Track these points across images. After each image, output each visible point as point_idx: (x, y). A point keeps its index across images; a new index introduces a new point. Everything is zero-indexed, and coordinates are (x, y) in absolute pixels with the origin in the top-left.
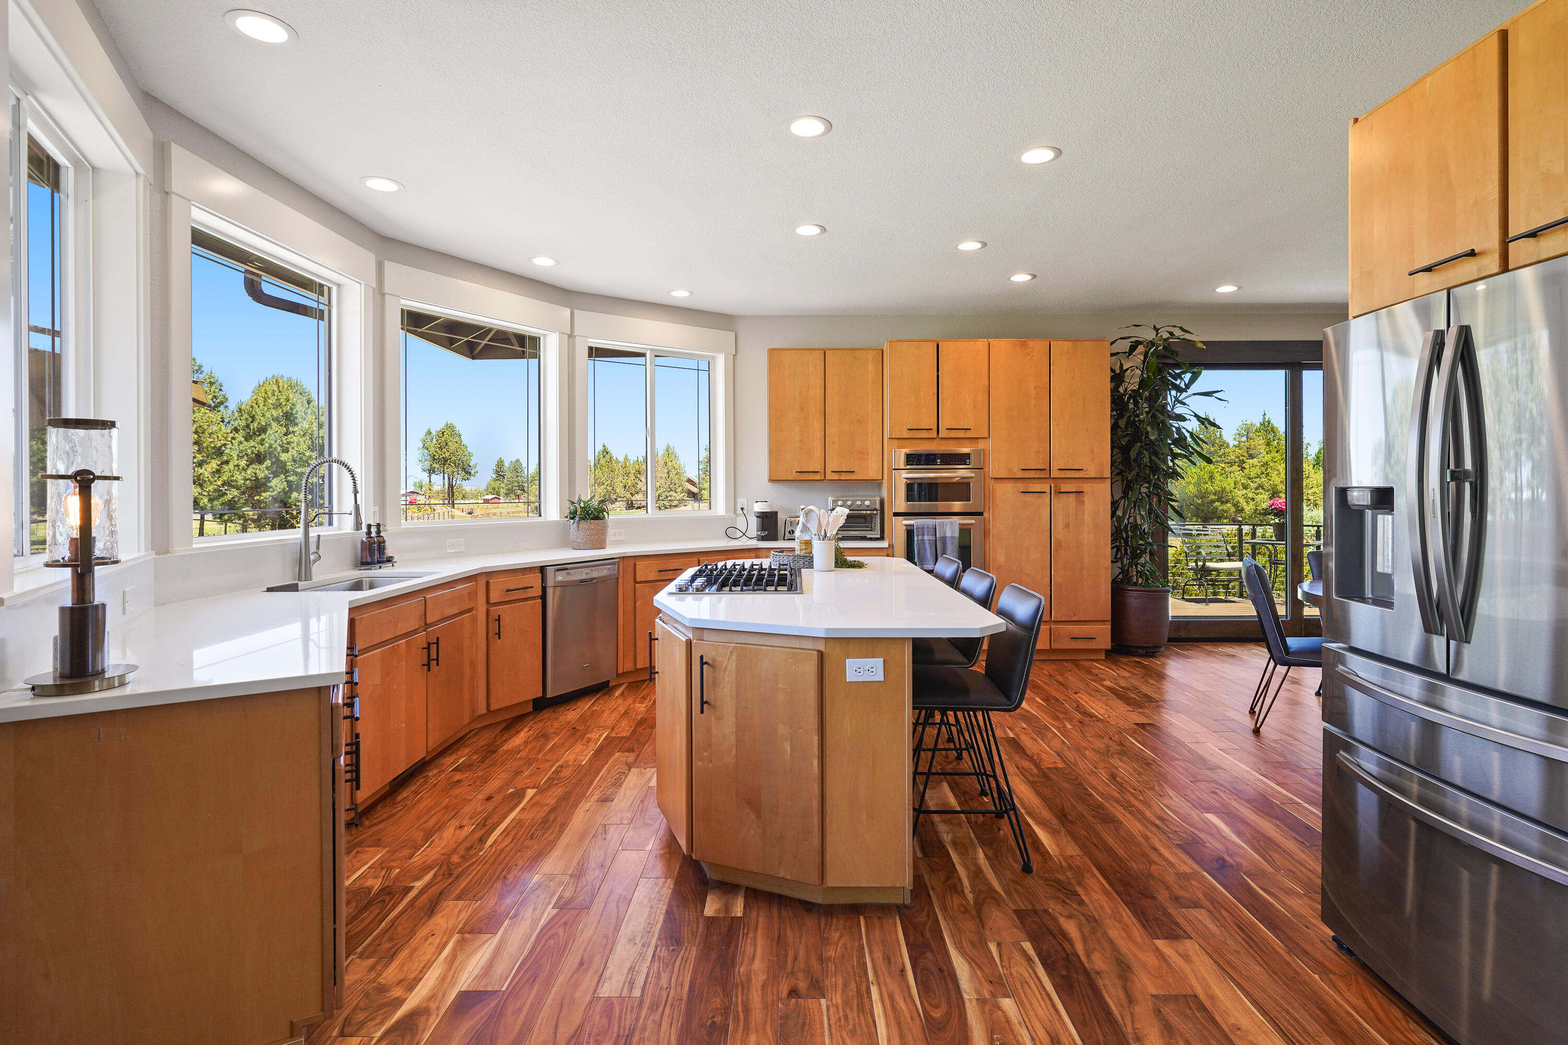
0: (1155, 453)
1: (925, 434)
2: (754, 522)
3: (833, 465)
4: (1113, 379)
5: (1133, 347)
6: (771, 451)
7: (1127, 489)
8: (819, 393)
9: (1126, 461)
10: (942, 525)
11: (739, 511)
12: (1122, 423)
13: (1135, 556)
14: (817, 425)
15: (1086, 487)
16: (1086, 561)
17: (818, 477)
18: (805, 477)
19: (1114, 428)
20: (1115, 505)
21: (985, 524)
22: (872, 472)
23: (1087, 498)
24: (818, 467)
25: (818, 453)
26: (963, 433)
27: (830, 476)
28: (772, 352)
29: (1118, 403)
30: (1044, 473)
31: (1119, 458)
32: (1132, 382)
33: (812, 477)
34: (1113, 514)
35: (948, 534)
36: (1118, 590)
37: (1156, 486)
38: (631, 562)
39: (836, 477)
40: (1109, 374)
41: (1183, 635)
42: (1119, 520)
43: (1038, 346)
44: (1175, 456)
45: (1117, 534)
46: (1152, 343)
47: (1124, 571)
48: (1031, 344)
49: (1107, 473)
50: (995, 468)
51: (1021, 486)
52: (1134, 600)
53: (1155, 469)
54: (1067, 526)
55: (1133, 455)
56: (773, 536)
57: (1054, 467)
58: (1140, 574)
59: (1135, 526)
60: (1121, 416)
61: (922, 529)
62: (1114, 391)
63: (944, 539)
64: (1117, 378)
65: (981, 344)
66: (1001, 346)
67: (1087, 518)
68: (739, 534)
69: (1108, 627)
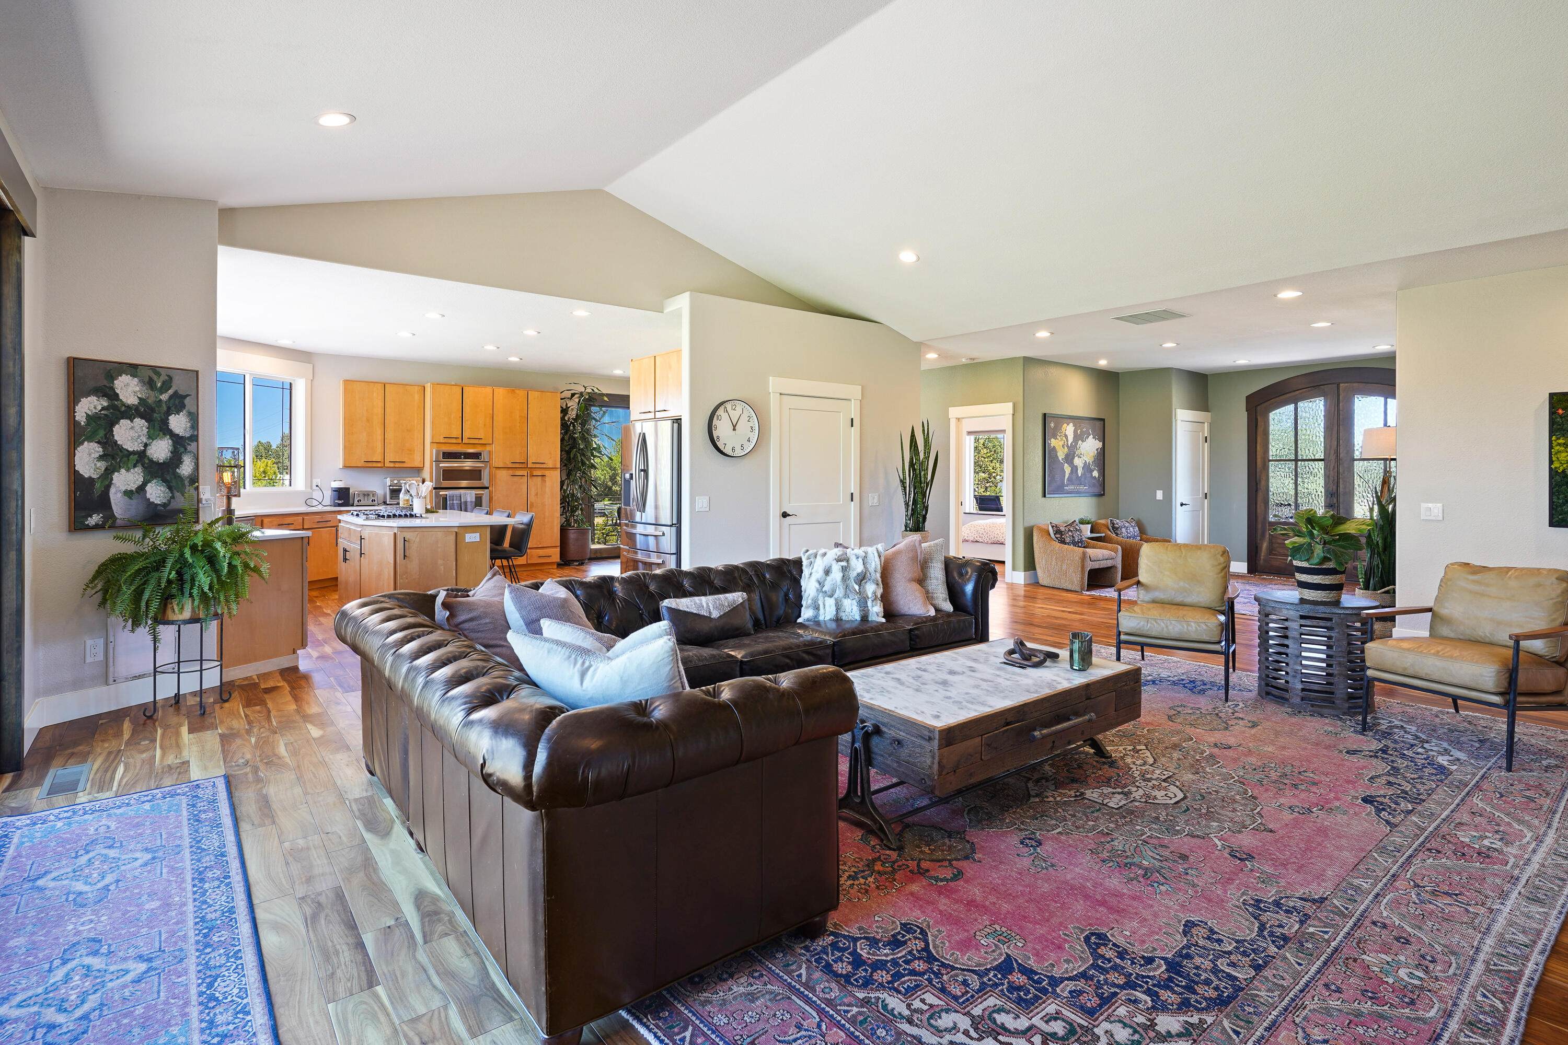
0: (584, 455)
1: (454, 441)
2: (328, 495)
3: (390, 457)
4: (562, 412)
5: (573, 395)
6: (345, 448)
7: (569, 475)
8: (380, 411)
9: (569, 459)
10: (465, 494)
11: (314, 487)
12: (566, 438)
13: (573, 511)
14: (379, 432)
15: (547, 473)
16: (547, 514)
17: (379, 465)
18: (370, 465)
19: (562, 440)
20: (562, 483)
21: (491, 493)
22: (417, 464)
23: (547, 479)
24: (378, 458)
25: (379, 449)
26: (477, 440)
27: (387, 465)
28: (346, 382)
29: (564, 426)
30: (524, 465)
31: (565, 456)
32: (572, 414)
33: (375, 465)
34: (562, 487)
35: (469, 500)
36: (564, 530)
37: (584, 473)
38: (260, 519)
39: (392, 465)
40: (560, 409)
41: (599, 556)
42: (565, 491)
43: (522, 393)
44: (594, 456)
45: (563, 500)
46: (581, 394)
47: (567, 520)
48: (517, 392)
49: (558, 466)
50: (496, 462)
51: (511, 472)
52: (572, 535)
53: (583, 464)
54: (537, 494)
55: (572, 456)
56: (346, 504)
57: (530, 461)
58: (576, 521)
59: (573, 495)
60: (566, 433)
61: (452, 498)
62: (563, 419)
63: (466, 503)
64: (564, 411)
65: (488, 390)
66: (500, 392)
67: (547, 490)
68: (315, 503)
69: (558, 549)
